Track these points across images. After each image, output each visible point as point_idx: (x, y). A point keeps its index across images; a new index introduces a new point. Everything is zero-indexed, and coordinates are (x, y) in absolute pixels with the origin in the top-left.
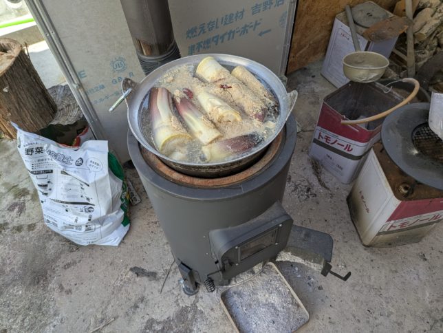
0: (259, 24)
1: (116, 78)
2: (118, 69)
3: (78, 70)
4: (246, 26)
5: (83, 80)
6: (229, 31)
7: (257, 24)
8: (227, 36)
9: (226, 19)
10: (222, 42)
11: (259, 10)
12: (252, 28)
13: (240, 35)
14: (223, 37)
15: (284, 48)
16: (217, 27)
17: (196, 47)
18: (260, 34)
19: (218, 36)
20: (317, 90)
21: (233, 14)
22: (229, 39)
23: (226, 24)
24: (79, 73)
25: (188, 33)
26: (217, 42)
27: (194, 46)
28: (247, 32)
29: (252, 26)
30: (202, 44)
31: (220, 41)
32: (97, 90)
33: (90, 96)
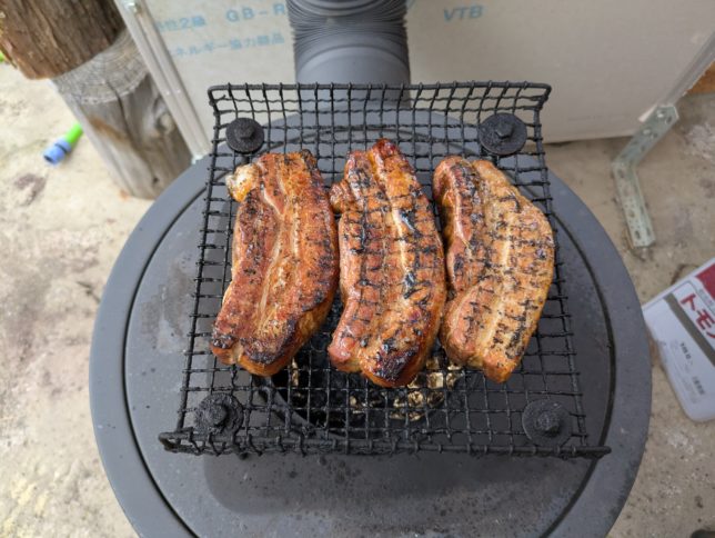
1: (238, 9)
32: (184, 26)
33: (166, 34)
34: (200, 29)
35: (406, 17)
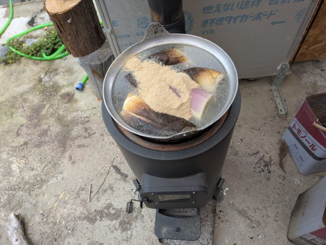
0: (274, 14)
1: (140, 32)
2: (142, 25)
3: (112, 20)
4: (260, 14)
5: (115, 28)
6: (242, 15)
7: (271, 14)
8: (240, 19)
9: (242, 4)
10: (234, 22)
11: (277, 2)
12: (266, 17)
13: (253, 20)
14: (235, 19)
15: (295, 40)
16: (232, 10)
17: (209, 22)
18: (273, 23)
19: (232, 17)
20: (319, 84)
21: (250, 2)
22: (241, 21)
23: (241, 8)
24: (113, 22)
25: (204, 9)
26: (229, 22)
27: (208, 20)
28: (260, 19)
29: (267, 15)
30: (215, 21)
31: (232, 21)
32: (124, 37)
33: (119, 40)
34: (128, 38)
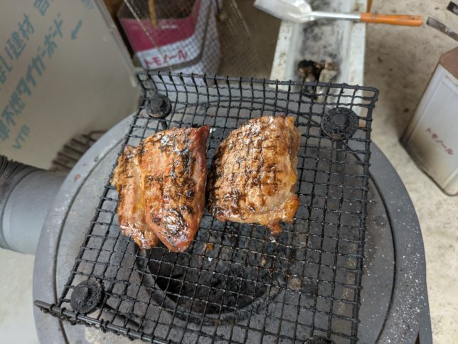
0: (61, 22)
6: (31, 63)
8: (34, 70)
11: (47, 1)
12: (58, 35)
13: (50, 56)
15: (112, 33)
16: (10, 69)
17: (4, 121)
18: (74, 36)
19: (22, 79)
21: (16, 33)
22: (40, 73)
23: (18, 55)
26: (28, 90)
28: (55, 45)
30: (10, 110)
31: (30, 85)
35: (9, 159)
